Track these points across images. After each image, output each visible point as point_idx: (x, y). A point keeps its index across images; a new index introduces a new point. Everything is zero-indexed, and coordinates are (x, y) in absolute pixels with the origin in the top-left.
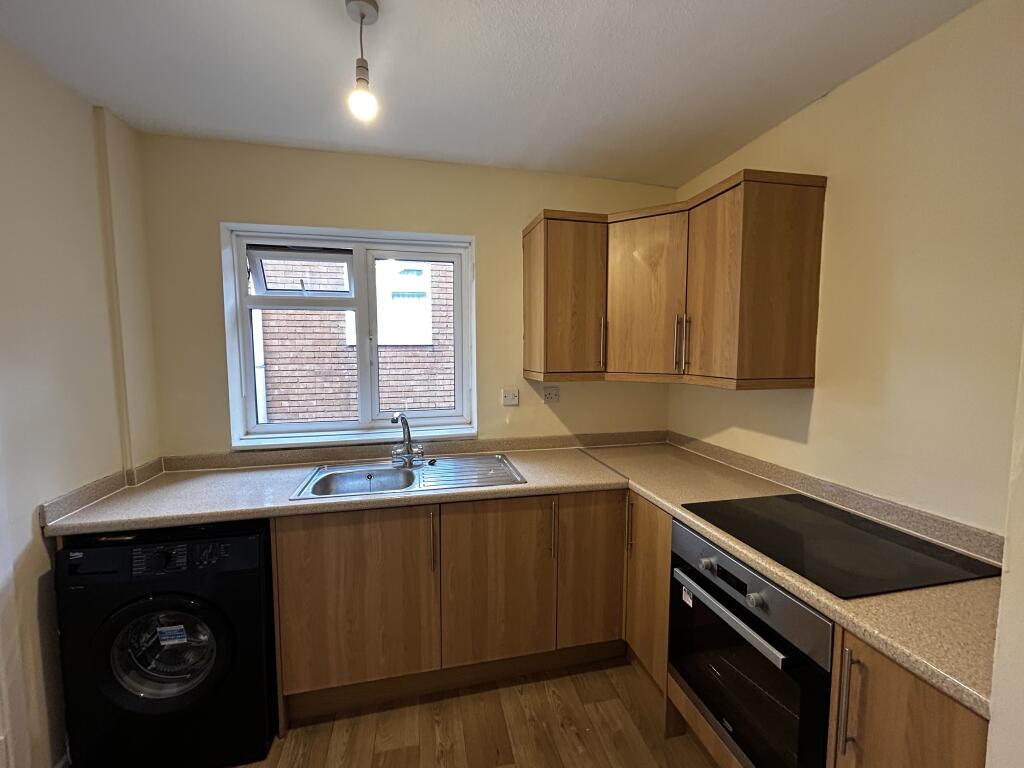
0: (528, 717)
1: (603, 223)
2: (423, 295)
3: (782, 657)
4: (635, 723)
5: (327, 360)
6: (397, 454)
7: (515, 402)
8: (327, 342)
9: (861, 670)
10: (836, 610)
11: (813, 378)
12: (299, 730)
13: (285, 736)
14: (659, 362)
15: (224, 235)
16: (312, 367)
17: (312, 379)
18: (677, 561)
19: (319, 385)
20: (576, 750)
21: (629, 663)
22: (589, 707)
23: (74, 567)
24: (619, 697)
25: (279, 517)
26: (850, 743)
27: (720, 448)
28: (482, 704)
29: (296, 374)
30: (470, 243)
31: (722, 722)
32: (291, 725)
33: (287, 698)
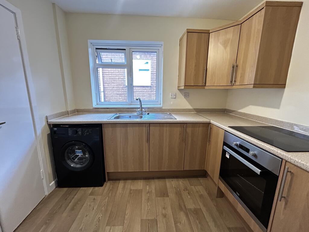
0: (174, 187)
1: (208, 33)
2: (148, 70)
3: (260, 171)
4: (207, 193)
5: (120, 90)
6: (138, 111)
7: (175, 97)
8: (120, 85)
9: (291, 175)
10: (284, 155)
11: (285, 84)
12: (111, 181)
13: (107, 182)
14: (224, 82)
15: (89, 44)
16: (116, 92)
17: (116, 96)
18: (225, 144)
19: (118, 98)
20: (188, 197)
21: (206, 177)
22: (193, 187)
23: (55, 132)
24: (202, 185)
25: (105, 124)
26: (283, 198)
27: (244, 113)
28: (160, 182)
29: (112, 94)
30: (162, 45)
31: (236, 193)
32: (109, 180)
33: (108, 173)
